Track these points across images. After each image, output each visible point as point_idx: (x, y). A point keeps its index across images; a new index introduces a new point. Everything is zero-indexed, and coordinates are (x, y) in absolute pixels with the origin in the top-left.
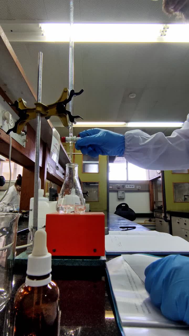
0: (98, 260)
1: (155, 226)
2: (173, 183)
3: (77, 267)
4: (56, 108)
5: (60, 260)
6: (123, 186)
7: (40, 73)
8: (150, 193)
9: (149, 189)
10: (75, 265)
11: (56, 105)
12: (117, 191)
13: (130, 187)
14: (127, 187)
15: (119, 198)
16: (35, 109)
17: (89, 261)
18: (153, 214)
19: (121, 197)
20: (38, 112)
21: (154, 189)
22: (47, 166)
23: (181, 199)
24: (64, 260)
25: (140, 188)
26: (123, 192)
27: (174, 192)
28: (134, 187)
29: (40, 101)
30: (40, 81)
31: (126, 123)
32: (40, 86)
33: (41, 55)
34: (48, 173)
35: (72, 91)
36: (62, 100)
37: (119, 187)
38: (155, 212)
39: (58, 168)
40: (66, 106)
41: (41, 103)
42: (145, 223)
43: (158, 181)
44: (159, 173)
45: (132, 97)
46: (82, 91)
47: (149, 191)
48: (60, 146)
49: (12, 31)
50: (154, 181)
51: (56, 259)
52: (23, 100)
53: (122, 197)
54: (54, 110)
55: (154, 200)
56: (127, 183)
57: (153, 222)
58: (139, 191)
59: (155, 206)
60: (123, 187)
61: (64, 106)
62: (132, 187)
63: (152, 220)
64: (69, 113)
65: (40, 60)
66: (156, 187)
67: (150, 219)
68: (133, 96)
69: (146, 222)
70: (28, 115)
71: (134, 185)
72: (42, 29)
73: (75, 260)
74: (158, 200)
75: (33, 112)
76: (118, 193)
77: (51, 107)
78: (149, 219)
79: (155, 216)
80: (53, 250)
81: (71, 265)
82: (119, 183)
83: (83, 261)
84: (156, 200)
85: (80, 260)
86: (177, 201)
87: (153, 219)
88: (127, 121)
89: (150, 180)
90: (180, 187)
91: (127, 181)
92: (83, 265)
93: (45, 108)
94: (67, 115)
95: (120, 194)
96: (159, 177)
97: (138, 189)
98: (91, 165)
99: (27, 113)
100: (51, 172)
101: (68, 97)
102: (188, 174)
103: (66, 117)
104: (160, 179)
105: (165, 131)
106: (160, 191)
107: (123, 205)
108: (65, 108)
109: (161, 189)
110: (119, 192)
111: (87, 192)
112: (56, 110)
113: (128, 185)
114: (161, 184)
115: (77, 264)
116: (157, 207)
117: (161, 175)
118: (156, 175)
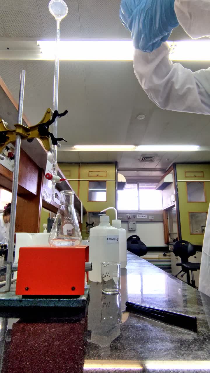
0: (76, 299)
1: (170, 261)
2: (189, 213)
3: (52, 307)
4: (38, 130)
5: (32, 300)
6: (134, 216)
7: (22, 92)
8: (164, 224)
9: (163, 220)
10: (50, 305)
11: (38, 127)
12: (127, 222)
13: (142, 218)
14: (139, 217)
15: (129, 229)
16: (15, 131)
17: (66, 300)
18: (168, 247)
19: (131, 228)
20: (18, 134)
21: (168, 219)
22: (42, 194)
23: (198, 231)
24: (37, 300)
25: (153, 218)
26: (134, 222)
27: (191, 223)
28: (146, 217)
29: (20, 122)
30: (21, 101)
31: (135, 146)
32: (22, 107)
33: (24, 73)
34: (44, 201)
35: (56, 112)
36: (45, 122)
37: (129, 217)
38: (170, 245)
39: (57, 196)
40: (48, 127)
41: (21, 124)
42: (158, 258)
43: (172, 211)
44: (174, 202)
45: (141, 119)
46: (66, 112)
47: (163, 222)
48: (58, 171)
49: (8, 49)
50: (168, 210)
51: (29, 299)
52: (3, 121)
53: (133, 228)
54: (36, 132)
55: (169, 232)
56: (139, 212)
57: (167, 257)
58: (151, 221)
59: (170, 239)
60: (134, 218)
61: (47, 127)
62: (144, 217)
63: (167, 255)
64: (52, 135)
65: (23, 79)
66: (171, 218)
67: (165, 253)
68: (141, 117)
69: (160, 256)
70: (8, 138)
71: (146, 215)
72: (40, 47)
73: (50, 300)
74: (173, 232)
75: (13, 134)
76: (128, 223)
77: (32, 128)
78: (163, 253)
79: (170, 250)
80: (26, 289)
81: (45, 305)
82: (129, 212)
83: (59, 300)
84: (170, 232)
85: (56, 299)
86: (194, 233)
87: (168, 253)
88: (136, 145)
89: (164, 209)
90: (198, 217)
91: (138, 210)
92: (59, 305)
93: (26, 130)
94: (50, 137)
95: (131, 225)
96: (174, 206)
97: (151, 220)
98: (98, 193)
99: (7, 135)
100: (49, 200)
101: (51, 118)
102: (205, 202)
103: (48, 139)
104: (175, 208)
105: (178, 155)
106: (175, 222)
107: (134, 238)
108: (47, 130)
109: (175, 219)
110: (130, 223)
111: (93, 223)
112: (38, 132)
113: (140, 215)
114: (176, 214)
115: (52, 305)
116: (172, 240)
117: (175, 203)
118: (170, 203)
